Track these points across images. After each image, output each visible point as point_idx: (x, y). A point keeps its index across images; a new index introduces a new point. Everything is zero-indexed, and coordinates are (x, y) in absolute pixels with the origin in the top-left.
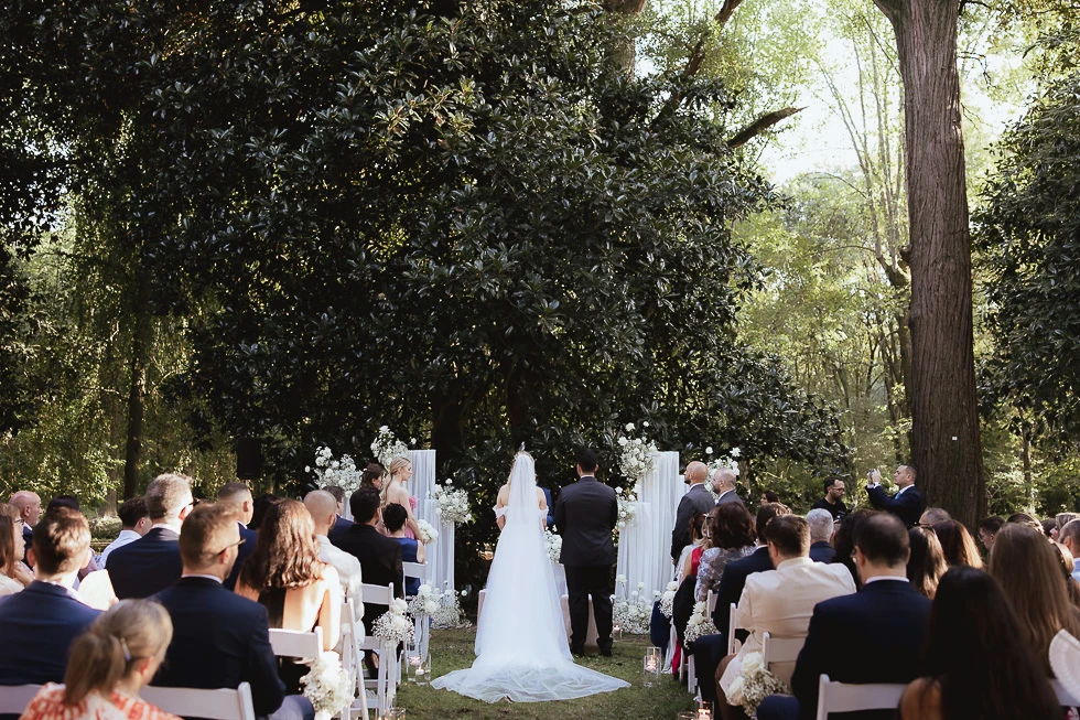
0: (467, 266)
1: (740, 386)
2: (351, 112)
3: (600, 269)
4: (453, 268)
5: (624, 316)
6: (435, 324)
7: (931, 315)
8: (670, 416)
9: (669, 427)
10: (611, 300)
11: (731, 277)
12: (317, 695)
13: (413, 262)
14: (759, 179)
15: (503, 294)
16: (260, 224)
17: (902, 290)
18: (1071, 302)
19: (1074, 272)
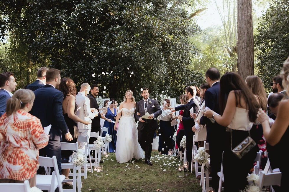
0: (118, 47)
1: (192, 81)
2: (85, 5)
3: (155, 48)
4: (114, 48)
5: (161, 62)
6: (109, 64)
7: (243, 62)
8: (173, 90)
9: (173, 93)
10: (158, 58)
11: (190, 51)
12: (77, 161)
13: (103, 47)
14: (197, 25)
15: (128, 55)
16: (60, 37)
17: (234, 57)
18: (281, 58)
19: (282, 50)
